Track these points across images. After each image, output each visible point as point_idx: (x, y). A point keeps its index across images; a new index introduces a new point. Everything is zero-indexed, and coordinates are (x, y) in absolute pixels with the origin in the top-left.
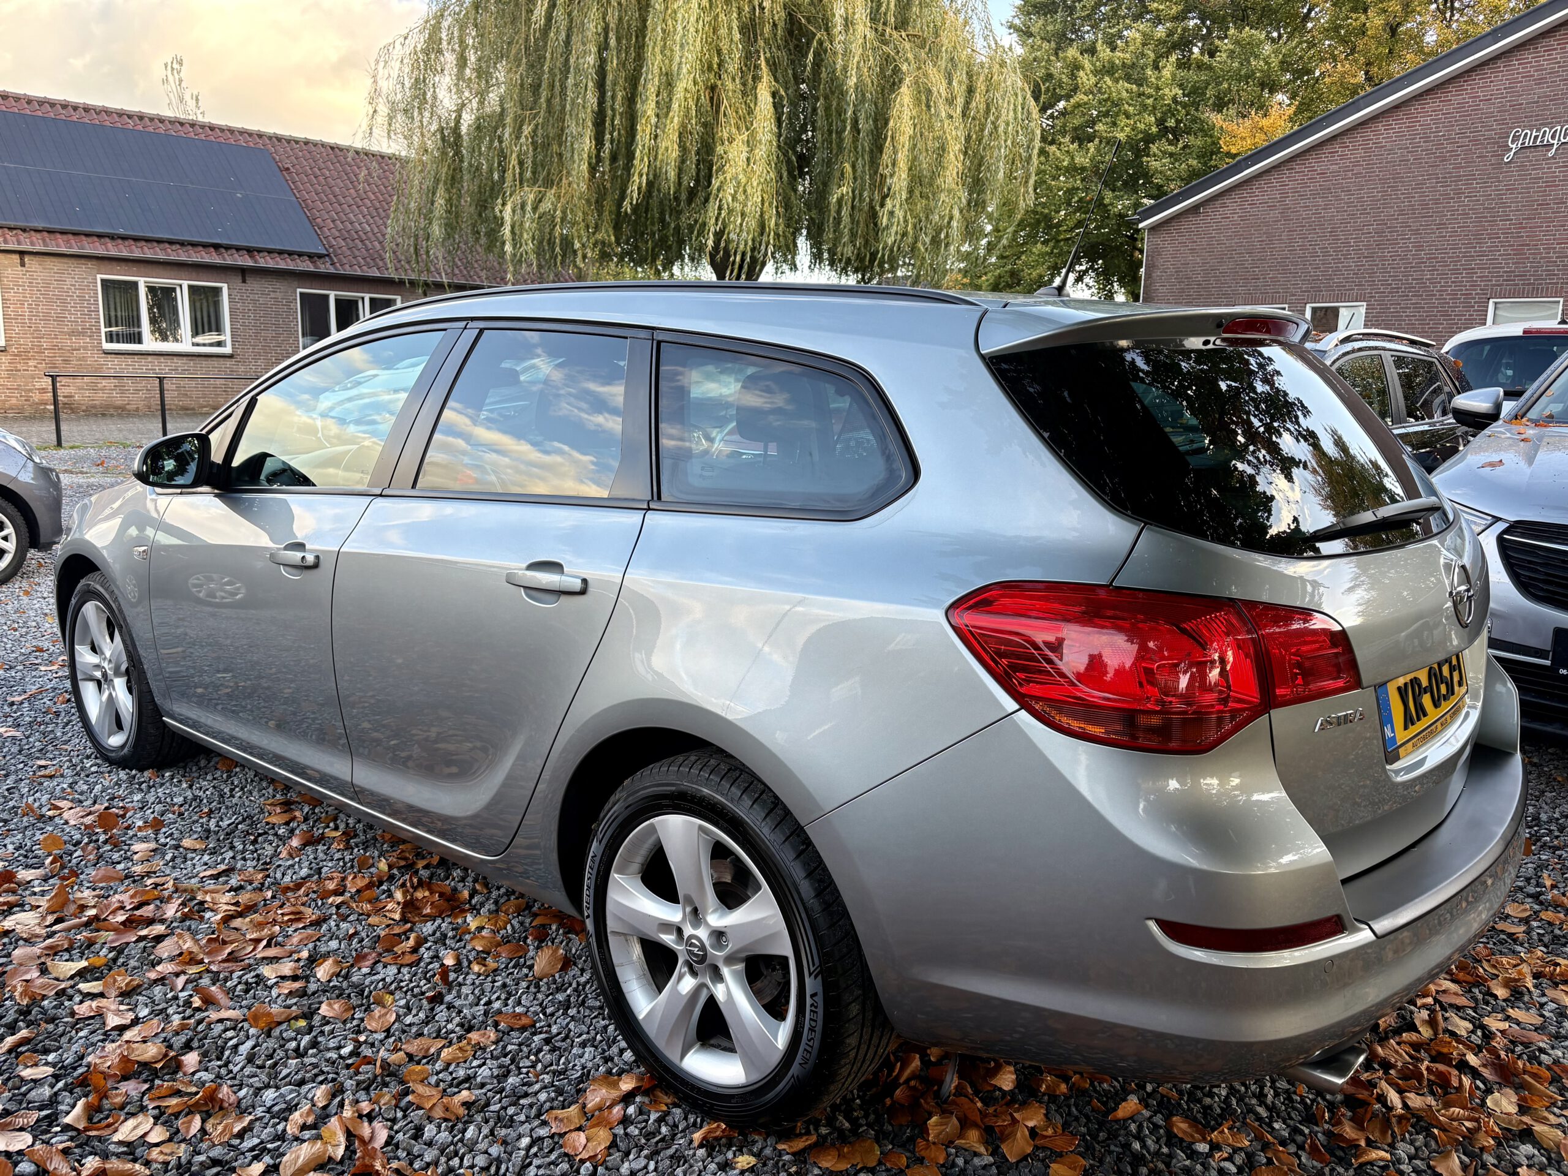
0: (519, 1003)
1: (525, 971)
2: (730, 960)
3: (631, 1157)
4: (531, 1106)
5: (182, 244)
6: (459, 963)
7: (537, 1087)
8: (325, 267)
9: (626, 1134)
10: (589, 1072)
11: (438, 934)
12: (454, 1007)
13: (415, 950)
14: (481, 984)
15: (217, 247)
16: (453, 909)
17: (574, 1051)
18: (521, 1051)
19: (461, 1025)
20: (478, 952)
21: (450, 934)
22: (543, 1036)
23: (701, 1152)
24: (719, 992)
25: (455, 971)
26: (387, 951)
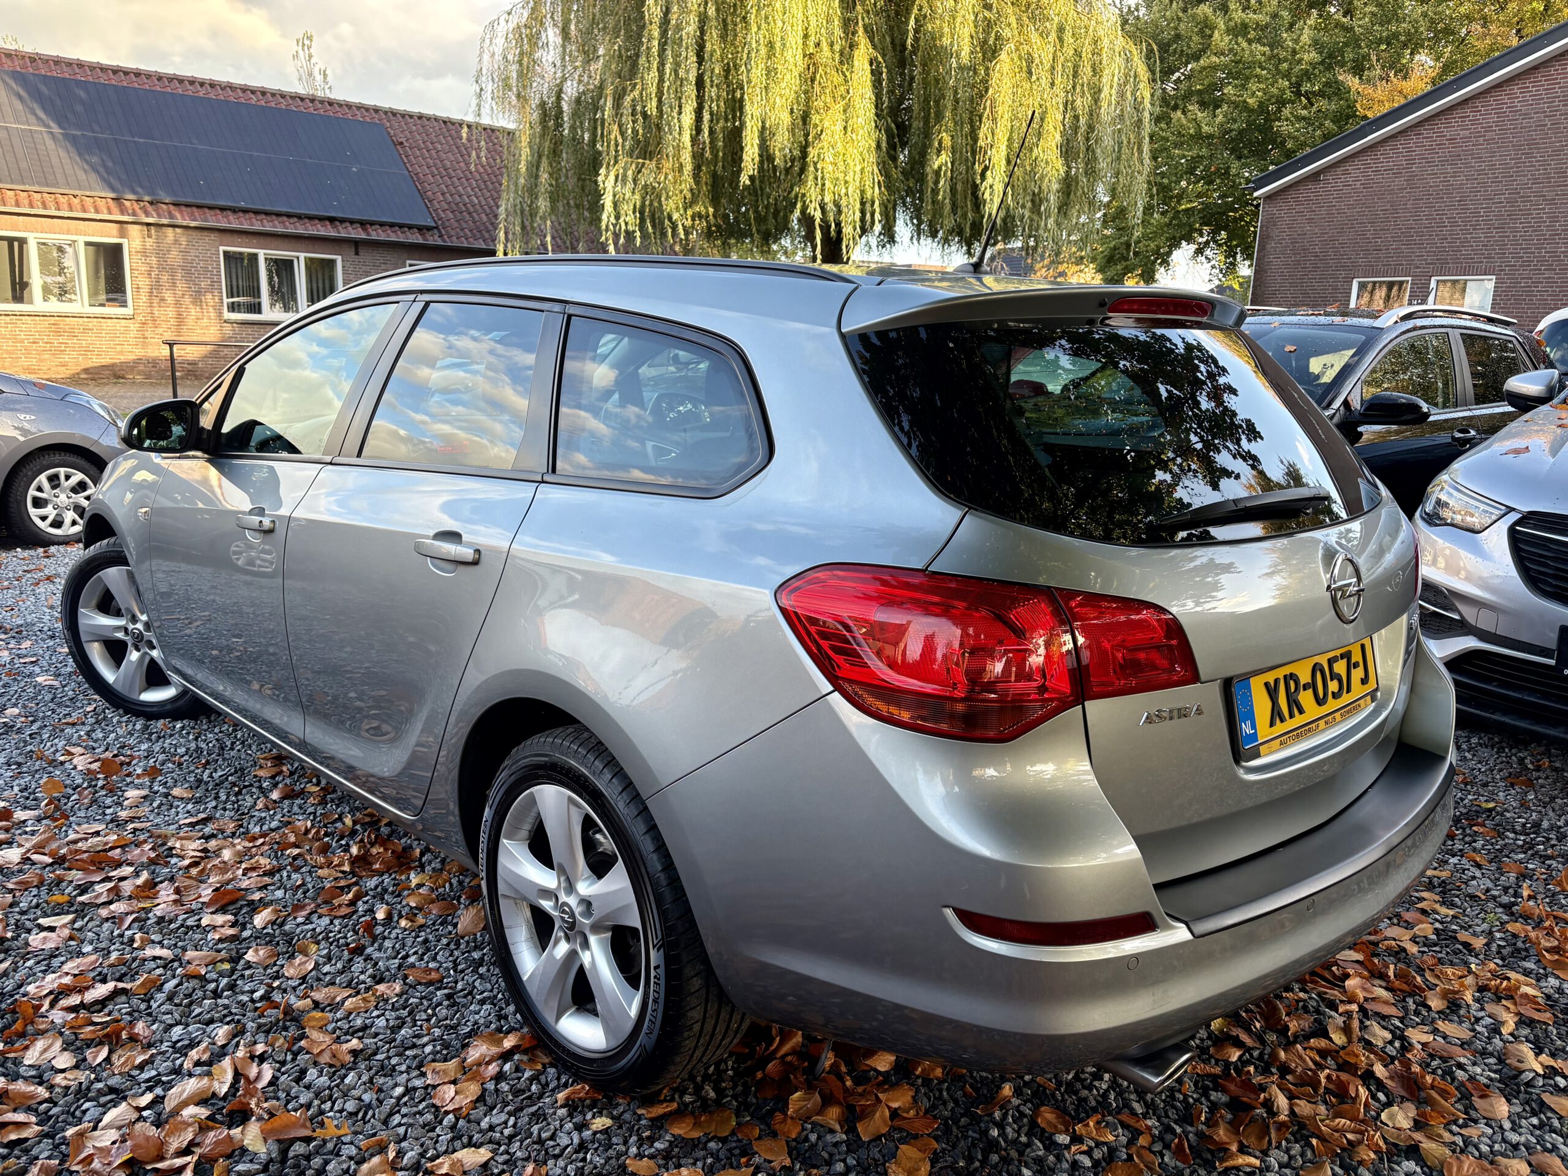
0: (434, 959)
1: (450, 928)
2: (596, 928)
3: (495, 1112)
4: (415, 1057)
5: (300, 217)
6: (389, 917)
7: (425, 1039)
8: (433, 240)
9: (497, 1090)
10: (478, 1028)
11: (379, 889)
12: (371, 959)
13: (353, 903)
14: (404, 939)
15: (332, 220)
16: (401, 865)
17: (472, 1008)
18: (422, 1004)
19: (373, 977)
20: (411, 908)
21: (391, 889)
22: (446, 991)
23: (562, 1112)
24: (586, 958)
25: (383, 925)
26: (326, 902)
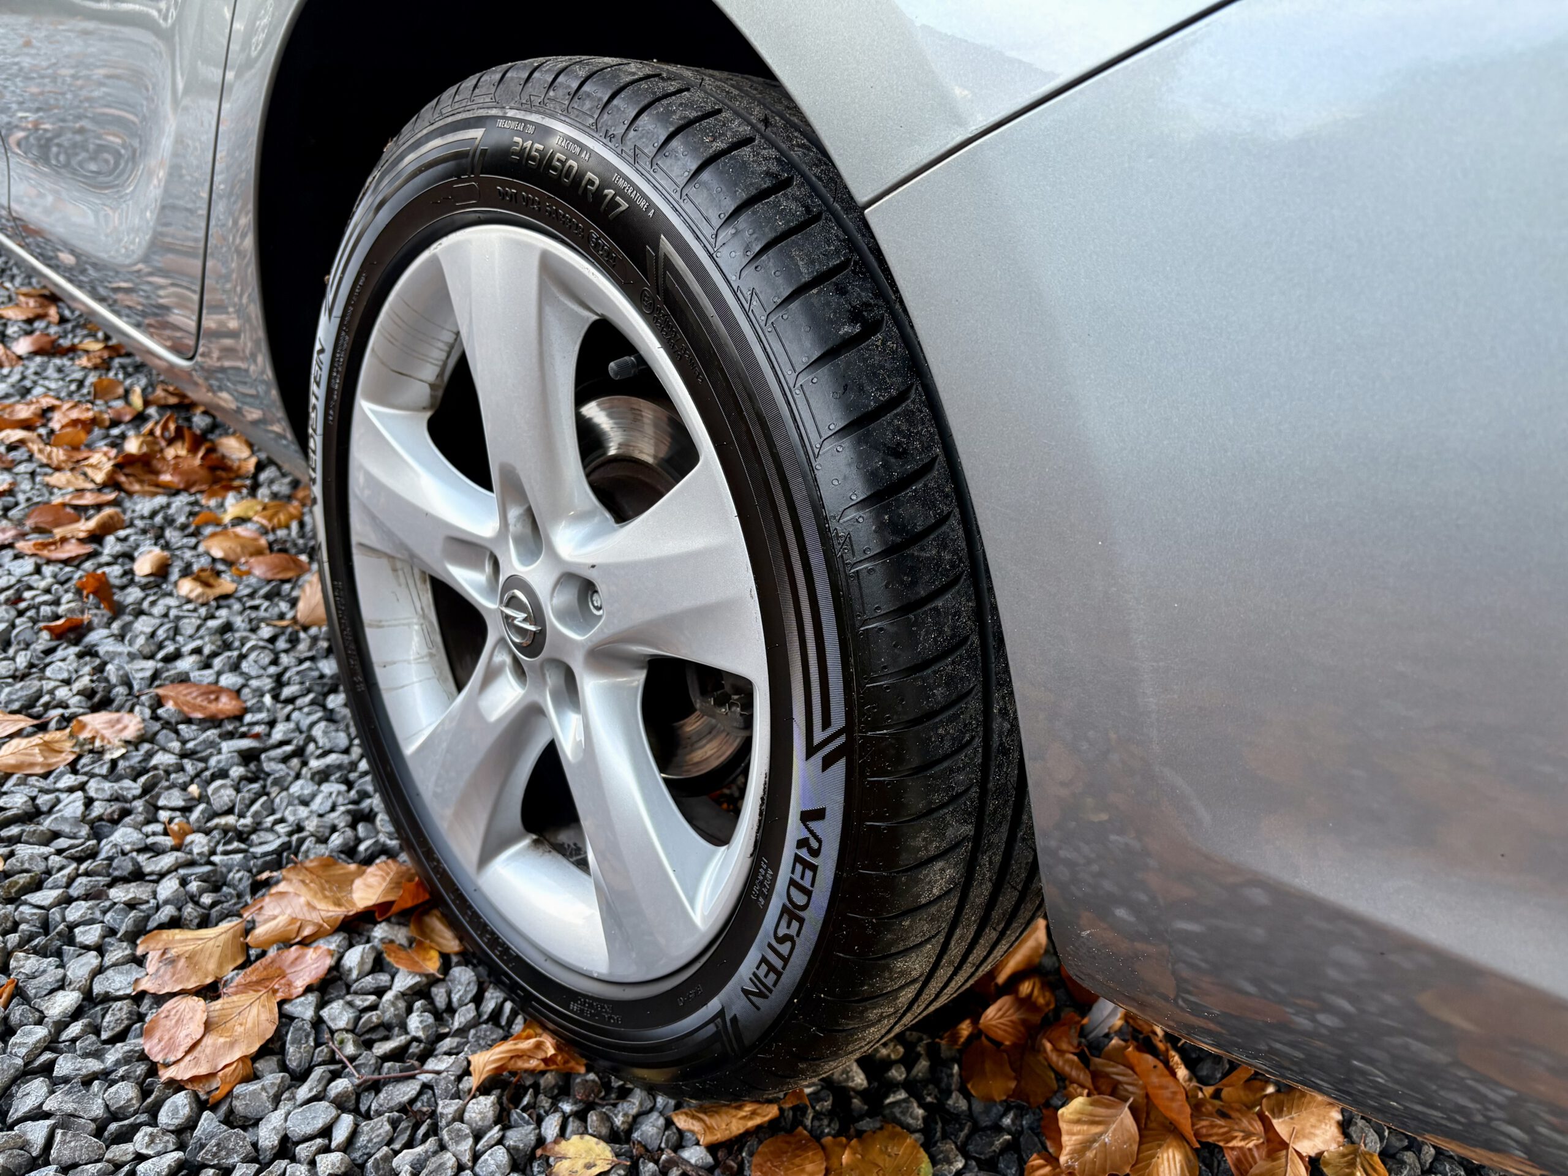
0: (235, 667)
1: (284, 606)
2: (603, 658)
3: (303, 1092)
6: (162, 572)
7: (167, 861)
9: (318, 1023)
10: (301, 841)
11: (158, 519)
12: (95, 655)
13: (96, 537)
14: (178, 618)
16: (215, 481)
17: (296, 788)
18: (181, 769)
19: (88, 694)
20: (214, 560)
21: (182, 519)
22: (245, 744)
23: (482, 1108)
24: (569, 737)
25: (144, 588)
26: (38, 530)
